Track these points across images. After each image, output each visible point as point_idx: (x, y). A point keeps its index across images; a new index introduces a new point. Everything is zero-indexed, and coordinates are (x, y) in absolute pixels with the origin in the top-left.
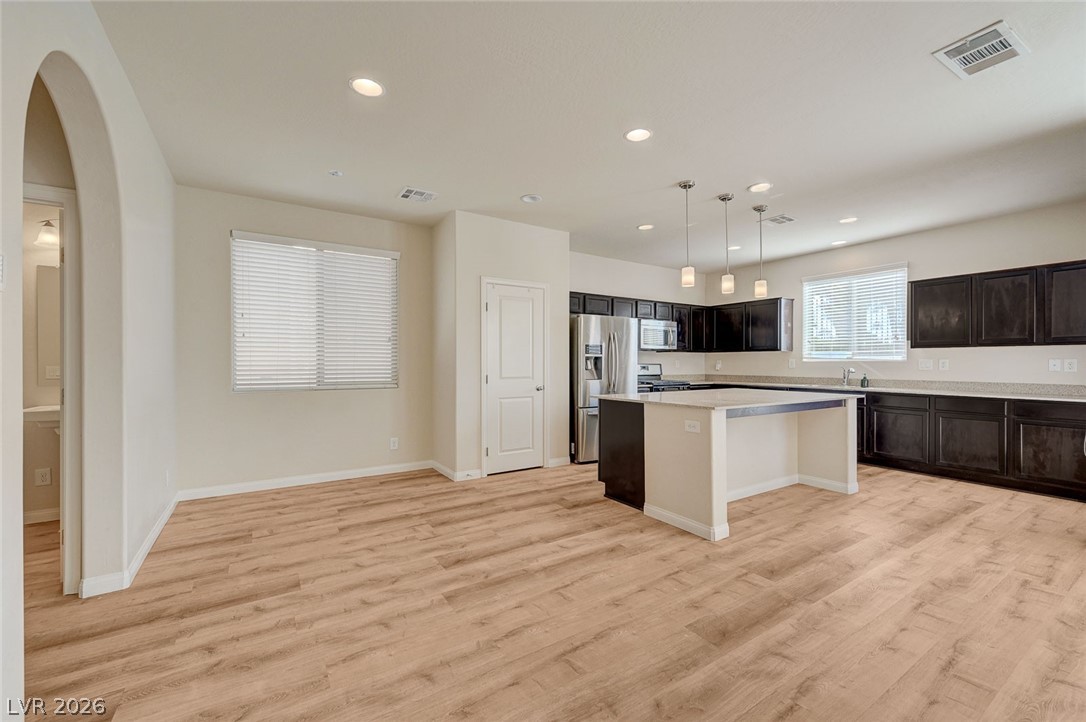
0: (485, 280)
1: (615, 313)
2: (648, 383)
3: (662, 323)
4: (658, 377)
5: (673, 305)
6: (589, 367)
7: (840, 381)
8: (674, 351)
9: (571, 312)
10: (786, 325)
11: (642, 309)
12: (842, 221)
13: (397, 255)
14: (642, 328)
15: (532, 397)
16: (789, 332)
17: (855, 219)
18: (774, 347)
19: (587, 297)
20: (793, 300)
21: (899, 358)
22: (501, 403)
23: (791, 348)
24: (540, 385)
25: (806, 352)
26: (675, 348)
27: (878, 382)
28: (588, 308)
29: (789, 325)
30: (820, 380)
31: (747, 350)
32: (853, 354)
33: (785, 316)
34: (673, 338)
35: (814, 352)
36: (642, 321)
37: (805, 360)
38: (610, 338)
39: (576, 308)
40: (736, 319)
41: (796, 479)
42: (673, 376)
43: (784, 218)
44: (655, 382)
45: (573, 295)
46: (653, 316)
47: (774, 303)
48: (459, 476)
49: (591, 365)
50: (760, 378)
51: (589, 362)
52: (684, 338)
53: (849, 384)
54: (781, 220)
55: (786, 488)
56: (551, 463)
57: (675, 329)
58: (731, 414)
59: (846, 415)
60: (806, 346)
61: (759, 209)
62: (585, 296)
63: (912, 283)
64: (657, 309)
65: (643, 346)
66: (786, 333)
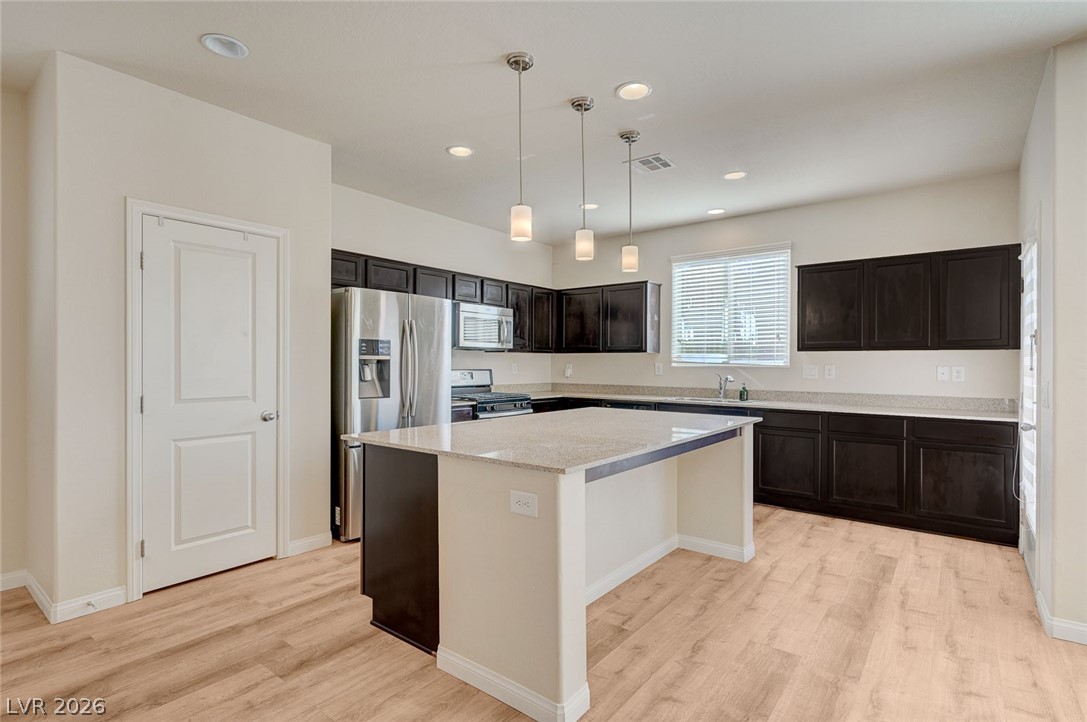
0: (135, 208)
1: (418, 289)
2: (470, 400)
3: (495, 310)
4: (486, 388)
5: (508, 285)
6: (368, 377)
7: (715, 393)
8: (510, 350)
9: (335, 285)
10: (652, 317)
11: (461, 290)
12: (729, 177)
14: (462, 315)
15: (253, 433)
16: (656, 326)
17: (742, 175)
18: (640, 348)
19: (370, 262)
20: (660, 286)
21: (780, 363)
22: (178, 450)
23: (657, 350)
24: (270, 410)
25: (675, 354)
26: (511, 346)
27: (760, 395)
28: (372, 278)
29: (656, 318)
30: (692, 391)
31: (605, 351)
32: (729, 358)
33: (651, 306)
34: (508, 331)
35: (685, 355)
36: (464, 306)
37: (674, 365)
38: (404, 331)
39: (344, 278)
40: (590, 309)
41: (675, 542)
42: (509, 386)
43: (658, 159)
44: (480, 396)
45: (337, 256)
46: (478, 299)
47: (640, 287)
49: (370, 373)
50: (629, 389)
51: (367, 370)
52: (522, 332)
53: (725, 397)
54: (655, 163)
55: (662, 560)
56: (293, 548)
57: (511, 319)
58: (592, 475)
59: (742, 448)
60: (676, 346)
61: (627, 137)
62: (367, 259)
63: (799, 267)
64: (483, 288)
65: (463, 343)
66: (652, 329)
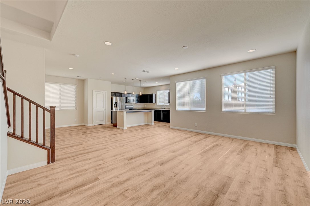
0: (93, 91)
1: (122, 96)
3: (133, 98)
4: (132, 108)
5: (135, 94)
11: (128, 95)
13: (76, 85)
14: (128, 99)
15: (103, 111)
18: (153, 102)
20: (156, 94)
22: (97, 112)
24: (105, 109)
26: (135, 102)
28: (116, 95)
31: (149, 103)
33: (154, 97)
37: (158, 105)
38: (119, 101)
39: (112, 95)
41: (146, 123)
45: (112, 92)
47: (152, 94)
48: (88, 125)
49: (115, 106)
50: (149, 108)
56: (107, 123)
59: (152, 113)
60: (158, 102)
61: (140, 81)
62: (116, 93)
64: (131, 95)
65: (128, 102)
